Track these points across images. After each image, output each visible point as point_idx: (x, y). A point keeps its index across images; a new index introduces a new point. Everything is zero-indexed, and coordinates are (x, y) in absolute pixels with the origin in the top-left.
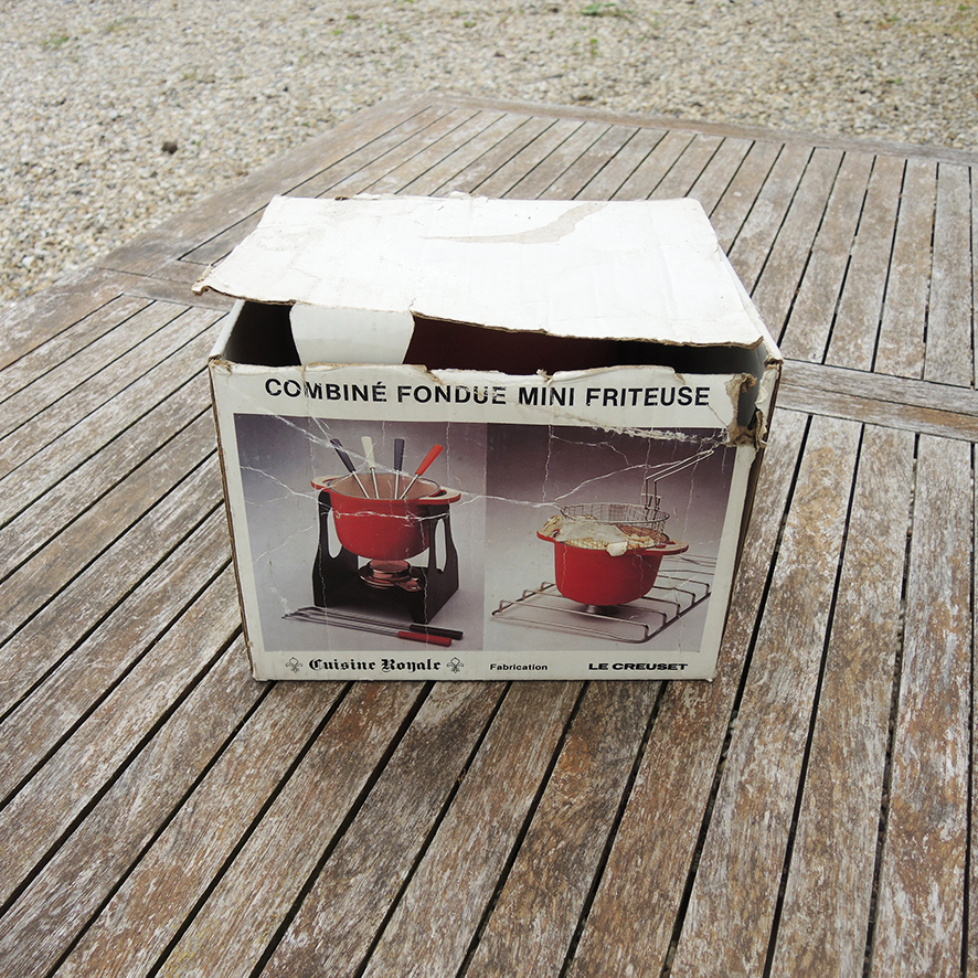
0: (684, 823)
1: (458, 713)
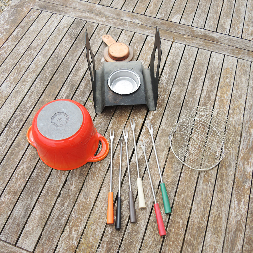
0: (192, 186)
1: (141, 157)
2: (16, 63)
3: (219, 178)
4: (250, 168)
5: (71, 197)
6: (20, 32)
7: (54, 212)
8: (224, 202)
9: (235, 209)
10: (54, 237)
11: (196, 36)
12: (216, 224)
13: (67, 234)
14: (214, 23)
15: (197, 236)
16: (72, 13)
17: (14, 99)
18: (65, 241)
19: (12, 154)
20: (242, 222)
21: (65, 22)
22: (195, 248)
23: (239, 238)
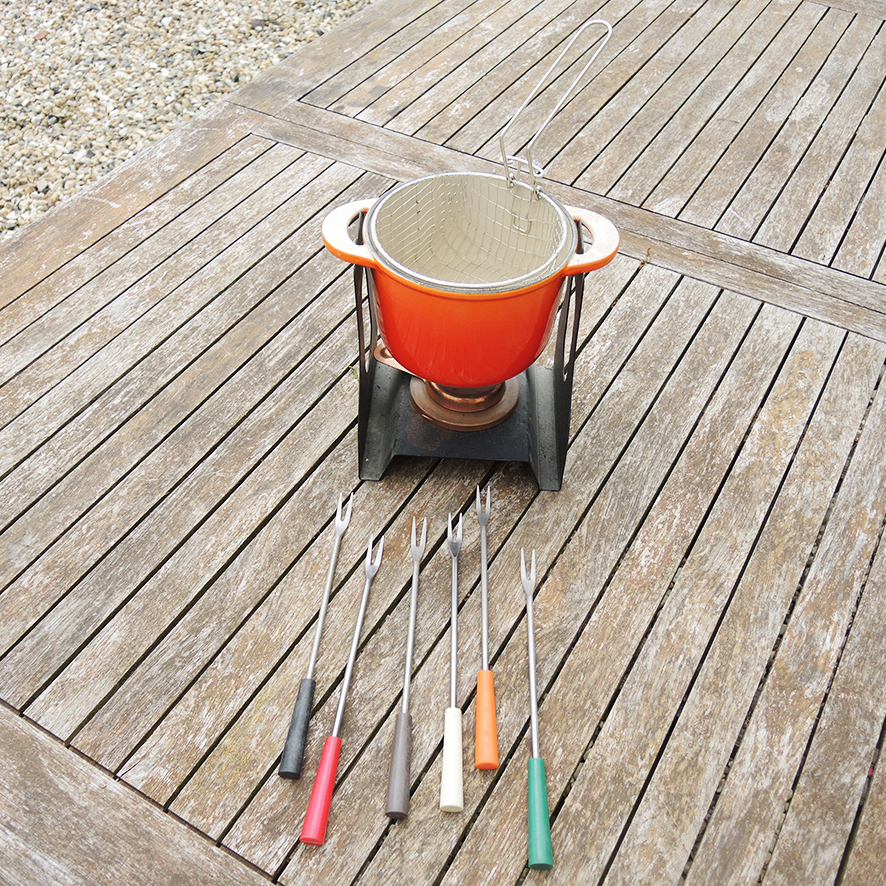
0: (620, 654)
1: (473, 546)
2: (169, 254)
3: (718, 651)
4: (832, 640)
5: (227, 614)
6: (201, 184)
7: (165, 646)
8: (719, 724)
9: (755, 752)
10: (142, 712)
11: (720, 257)
12: (678, 782)
13: (185, 714)
14: (787, 231)
15: (606, 806)
16: (359, 157)
17: (138, 338)
18: (174, 732)
19: (88, 471)
20: (772, 796)
21: (333, 177)
22: (589, 841)
23: (753, 844)
